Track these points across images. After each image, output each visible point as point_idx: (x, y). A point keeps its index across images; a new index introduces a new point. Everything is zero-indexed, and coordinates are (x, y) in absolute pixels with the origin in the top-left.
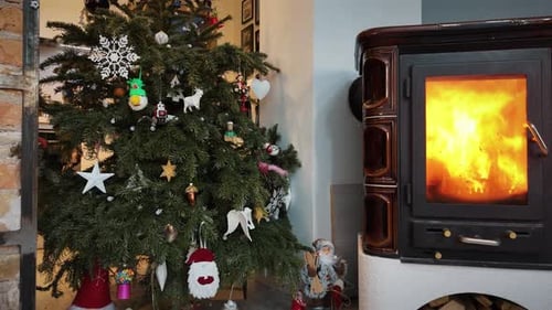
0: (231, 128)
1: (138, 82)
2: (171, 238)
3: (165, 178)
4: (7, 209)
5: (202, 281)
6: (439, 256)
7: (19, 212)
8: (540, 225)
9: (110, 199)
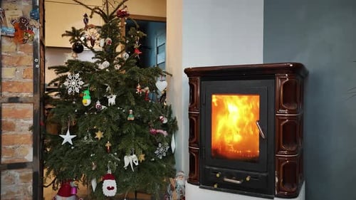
0: (131, 113)
1: (87, 92)
2: (93, 169)
3: (98, 138)
4: (27, 152)
5: (109, 188)
6: (216, 186)
7: (32, 154)
8: (264, 174)
9: (72, 148)
